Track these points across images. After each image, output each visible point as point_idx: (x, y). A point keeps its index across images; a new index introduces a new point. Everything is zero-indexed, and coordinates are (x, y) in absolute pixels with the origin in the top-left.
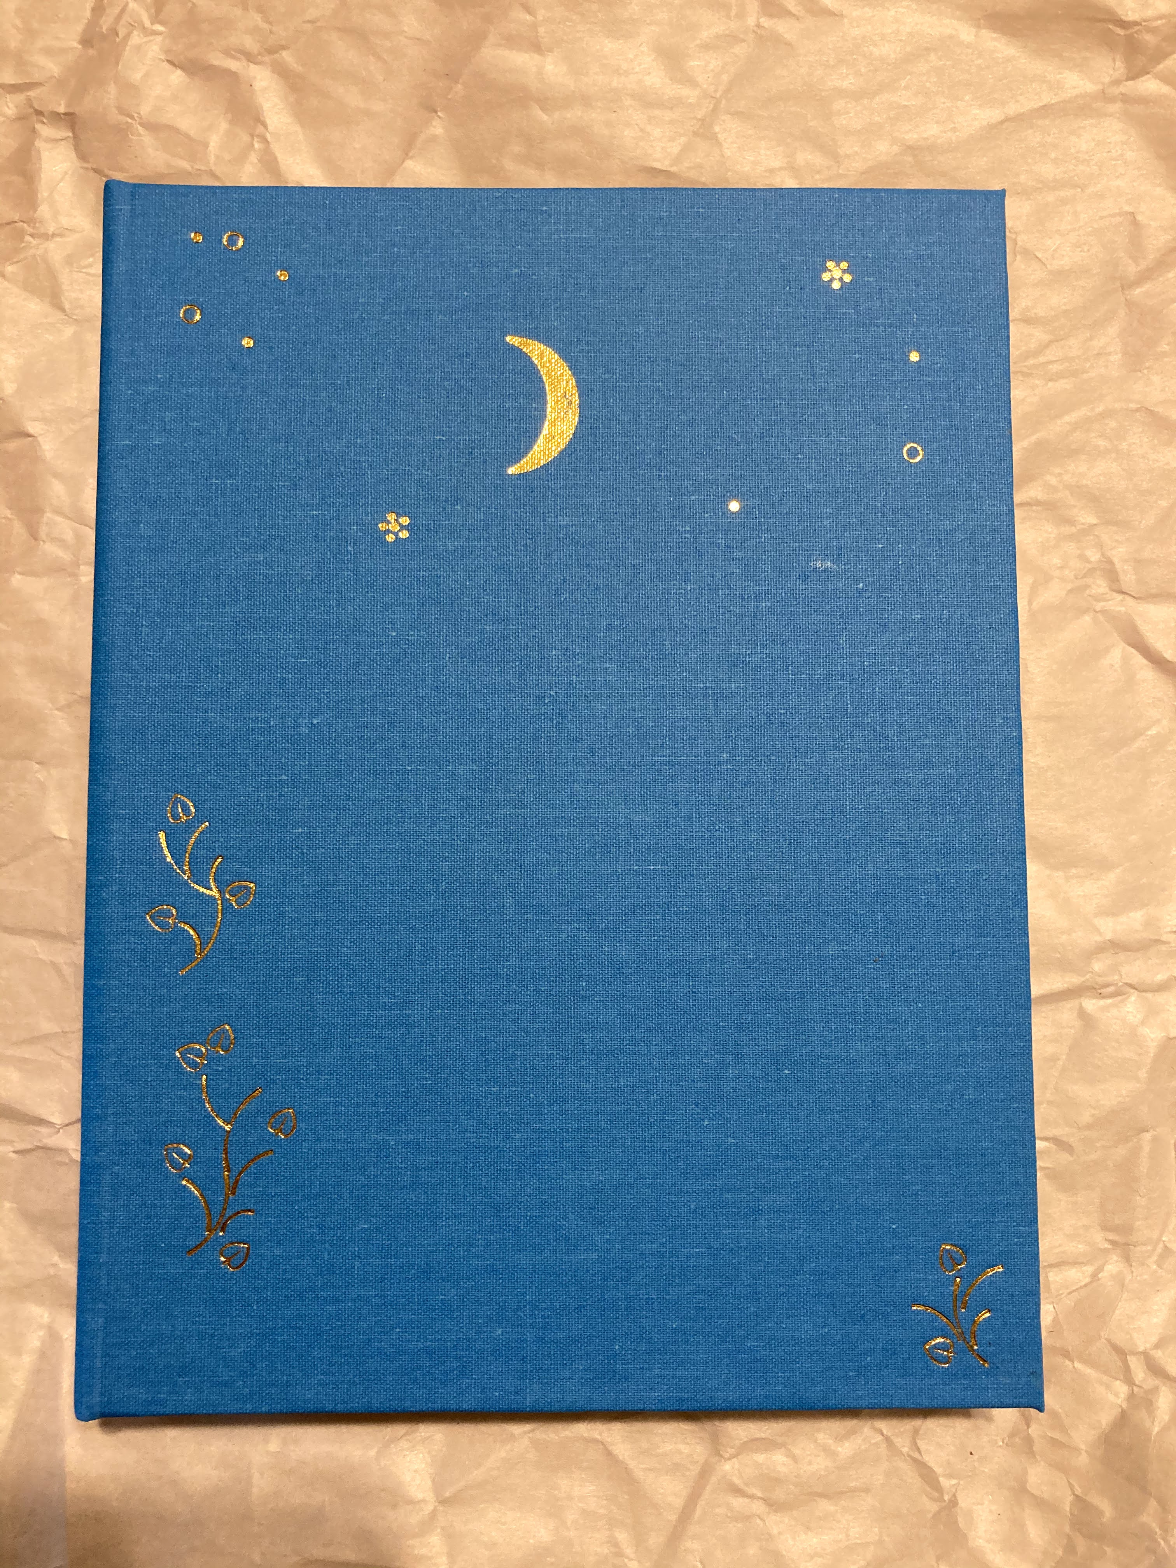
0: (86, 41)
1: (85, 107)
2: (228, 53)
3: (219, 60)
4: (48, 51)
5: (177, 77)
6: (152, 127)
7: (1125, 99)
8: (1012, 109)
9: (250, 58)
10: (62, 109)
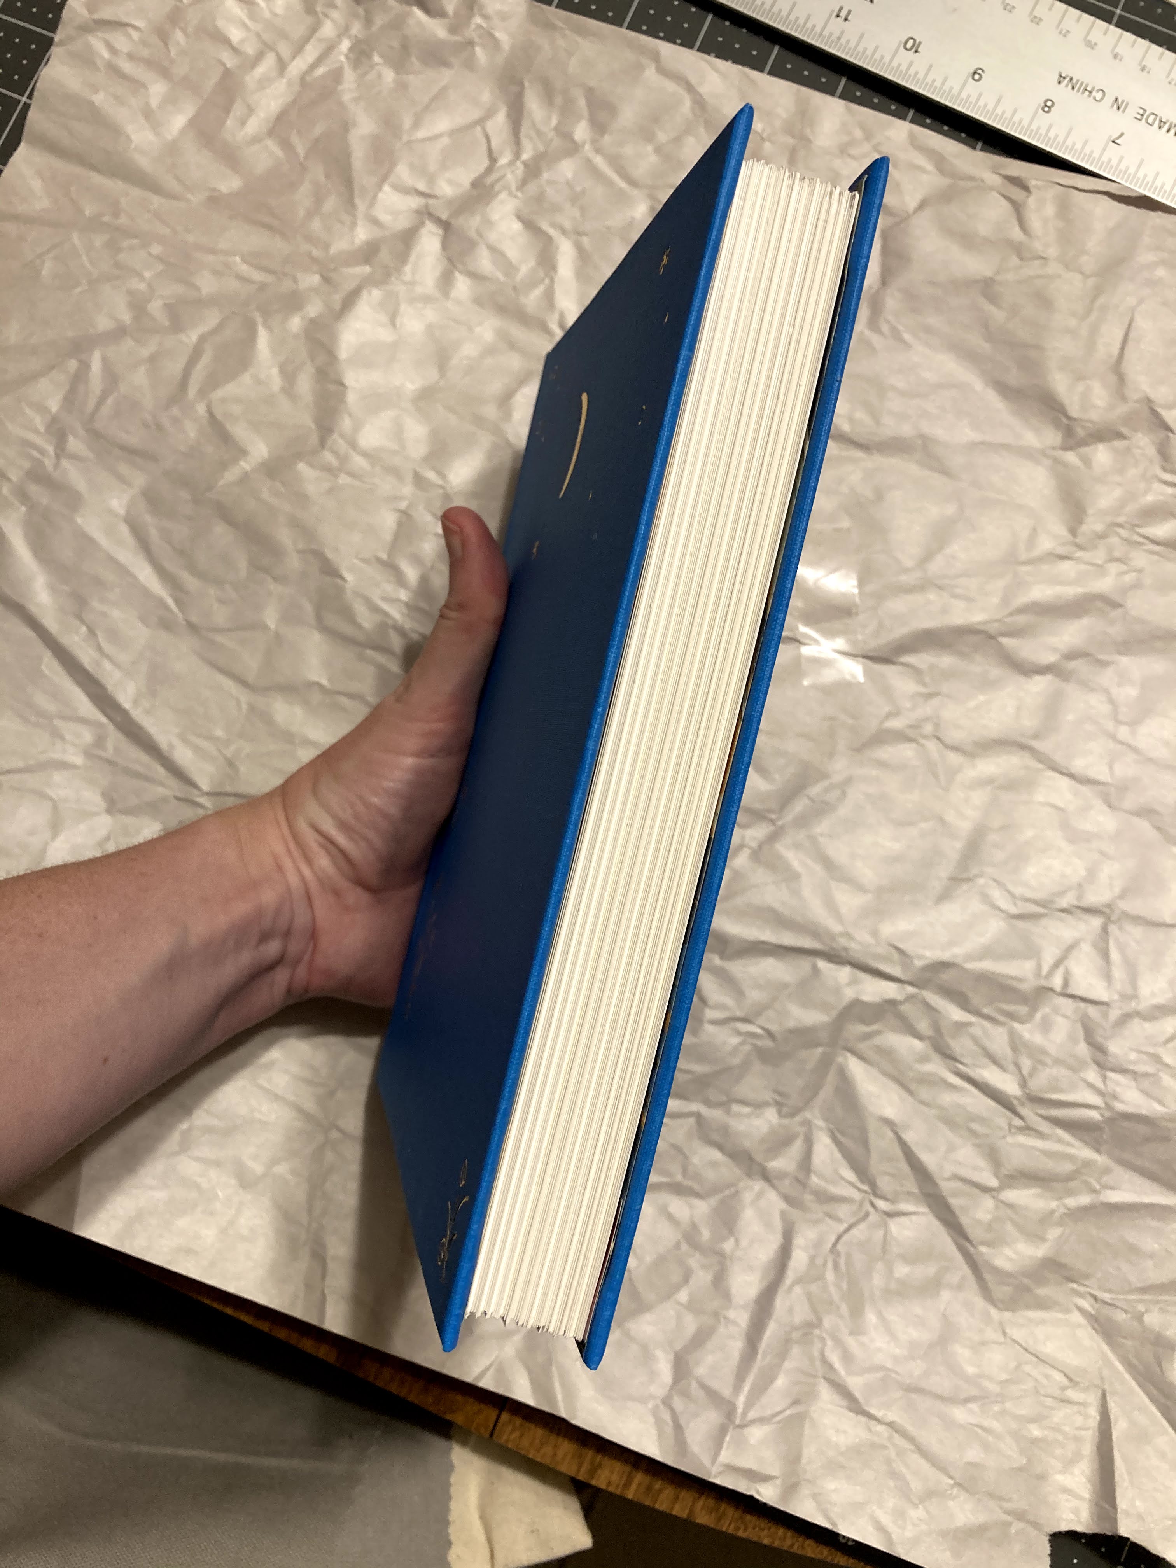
0: (475, 184)
1: (459, 222)
2: (553, 225)
3: (545, 226)
4: (450, 182)
5: (517, 226)
6: (492, 249)
7: (1056, 460)
8: (988, 438)
9: (564, 231)
10: (444, 217)
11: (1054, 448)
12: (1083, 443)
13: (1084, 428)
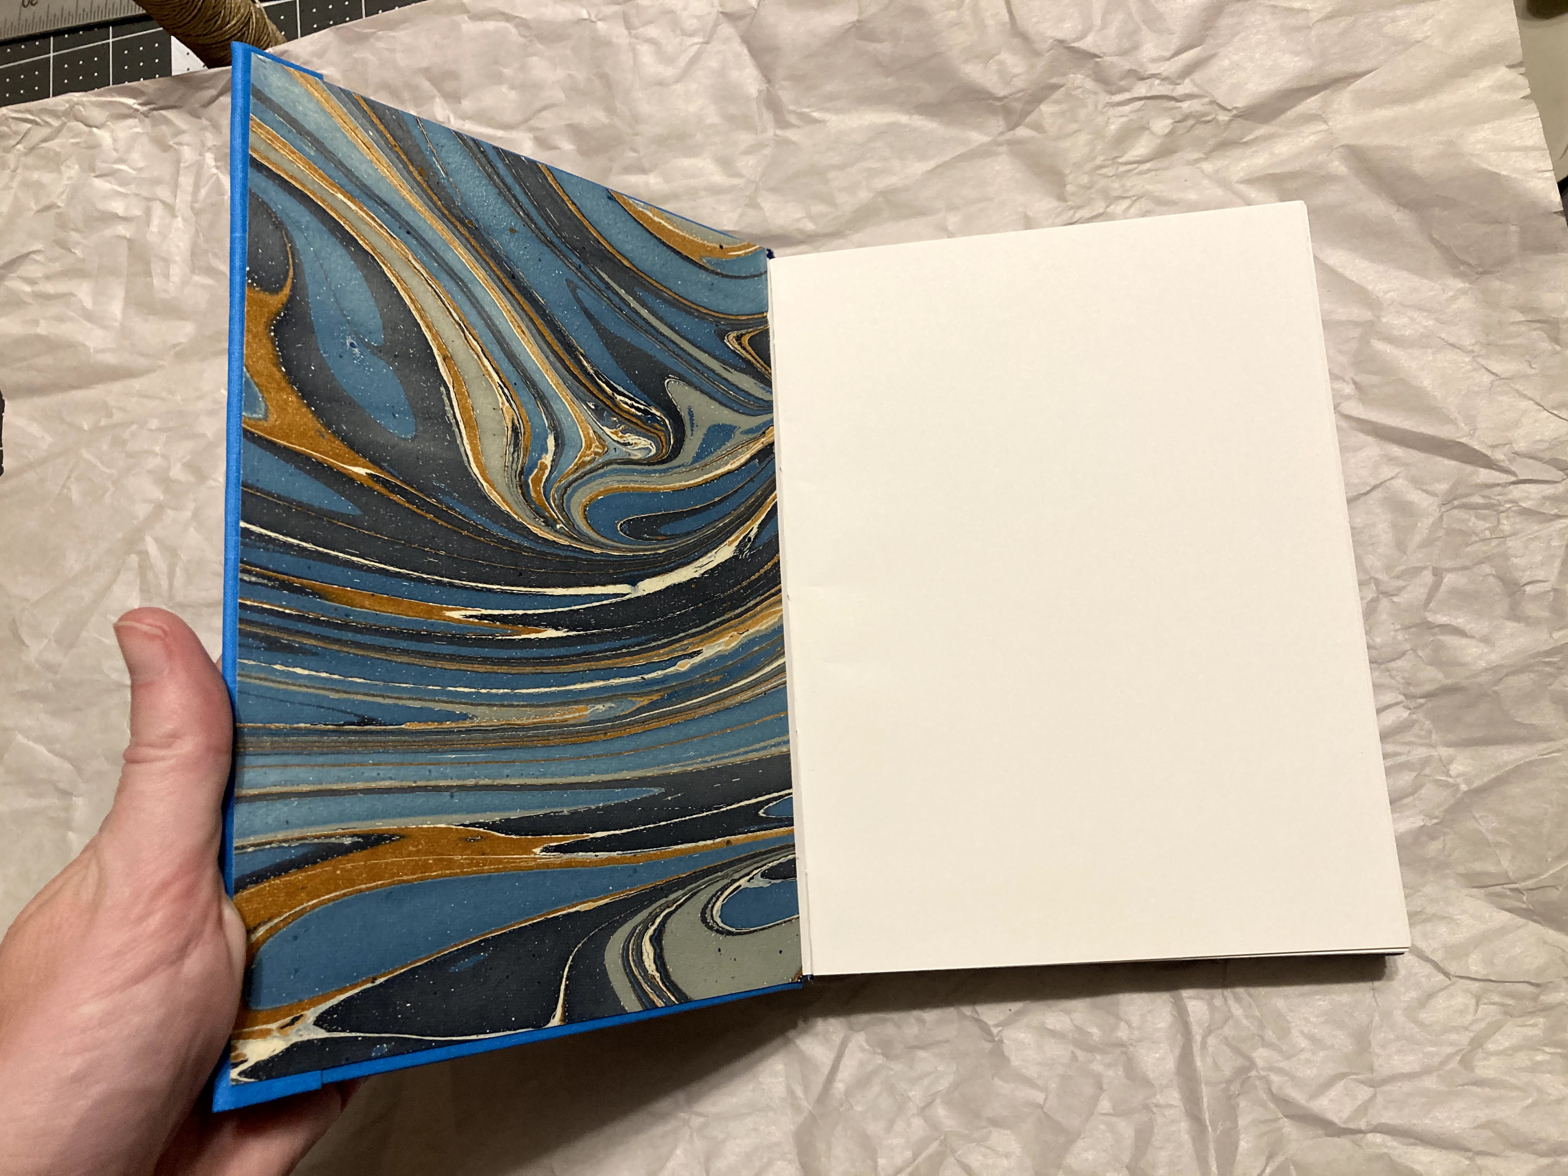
11: (1002, 133)
12: (1025, 114)
13: (1018, 100)
